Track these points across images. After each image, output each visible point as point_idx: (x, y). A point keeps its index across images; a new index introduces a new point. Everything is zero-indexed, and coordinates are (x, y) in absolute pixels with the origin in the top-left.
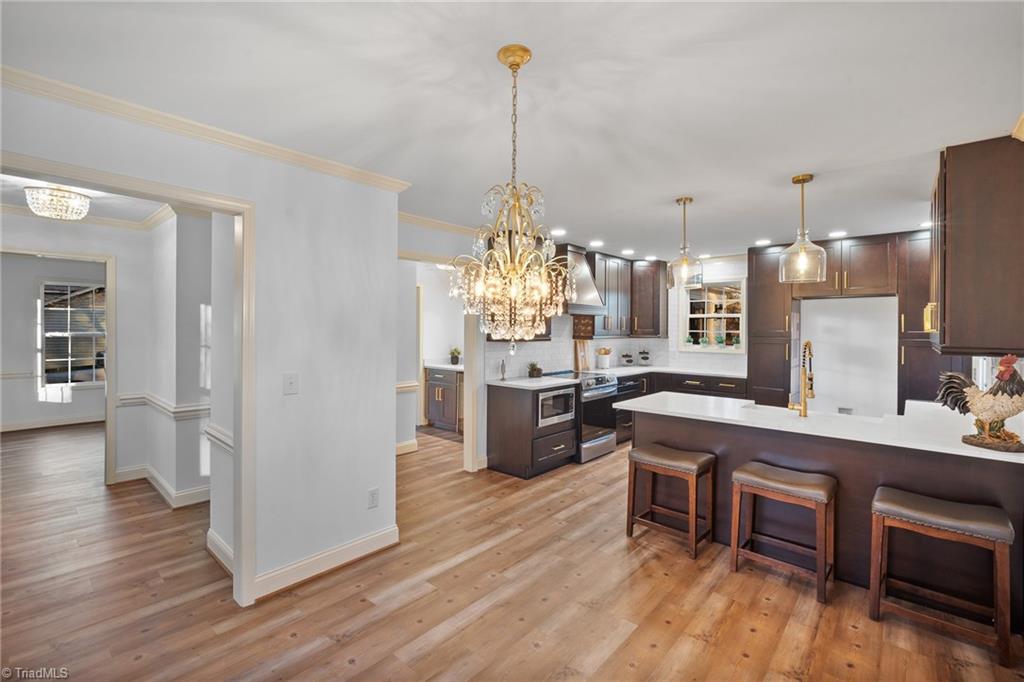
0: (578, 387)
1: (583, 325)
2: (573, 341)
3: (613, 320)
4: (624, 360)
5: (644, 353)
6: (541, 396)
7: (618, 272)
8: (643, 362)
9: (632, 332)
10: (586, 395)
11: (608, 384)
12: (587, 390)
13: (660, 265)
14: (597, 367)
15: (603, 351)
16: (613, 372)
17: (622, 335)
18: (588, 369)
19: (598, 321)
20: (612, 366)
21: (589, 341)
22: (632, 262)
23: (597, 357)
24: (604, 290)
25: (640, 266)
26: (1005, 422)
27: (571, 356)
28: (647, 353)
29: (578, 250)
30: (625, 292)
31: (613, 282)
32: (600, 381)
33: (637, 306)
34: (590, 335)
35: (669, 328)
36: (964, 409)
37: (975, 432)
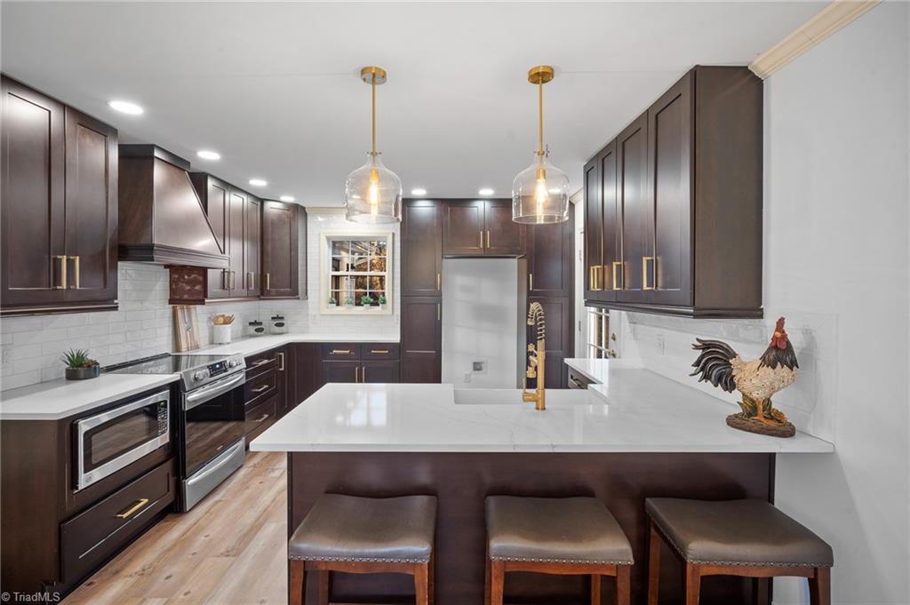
0: (176, 389)
1: (188, 283)
2: (168, 309)
3: (237, 275)
4: (252, 329)
5: (278, 318)
6: (84, 426)
7: (243, 214)
8: (278, 329)
9: (262, 291)
10: (191, 397)
11: (230, 371)
12: (193, 389)
13: (297, 211)
14: (212, 343)
15: (221, 320)
16: (239, 349)
17: (250, 297)
18: (197, 347)
19: (213, 277)
20: (235, 339)
21: (199, 307)
22: (262, 201)
23: (212, 328)
24: (223, 233)
25: (272, 208)
26: (771, 399)
27: (167, 331)
28: (282, 318)
29: (177, 163)
30: (252, 240)
31: (235, 226)
32: (218, 368)
33: (269, 259)
34: (201, 298)
35: (308, 288)
36: (730, 385)
37: (739, 410)
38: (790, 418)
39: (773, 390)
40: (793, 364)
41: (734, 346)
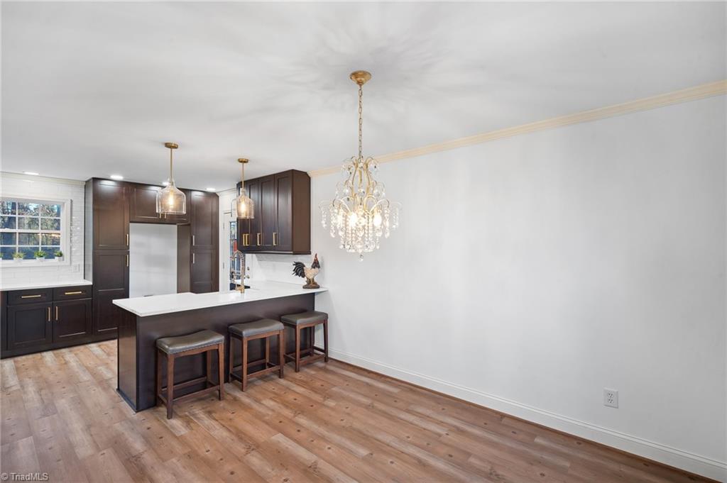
26: (314, 278)
36: (303, 276)
37: (306, 283)
38: (318, 284)
39: (315, 275)
40: (319, 267)
41: (305, 264)
